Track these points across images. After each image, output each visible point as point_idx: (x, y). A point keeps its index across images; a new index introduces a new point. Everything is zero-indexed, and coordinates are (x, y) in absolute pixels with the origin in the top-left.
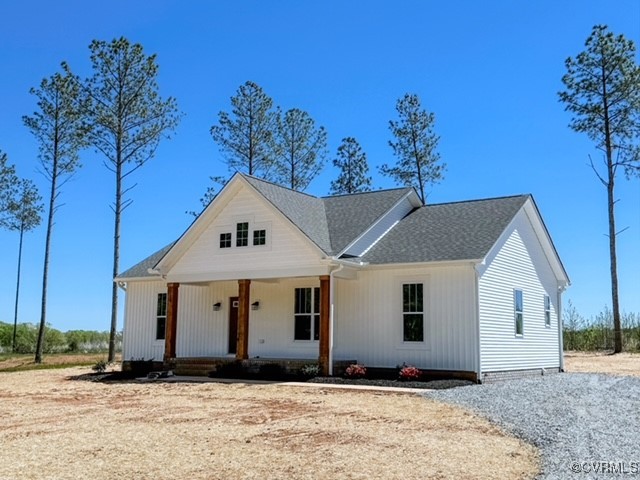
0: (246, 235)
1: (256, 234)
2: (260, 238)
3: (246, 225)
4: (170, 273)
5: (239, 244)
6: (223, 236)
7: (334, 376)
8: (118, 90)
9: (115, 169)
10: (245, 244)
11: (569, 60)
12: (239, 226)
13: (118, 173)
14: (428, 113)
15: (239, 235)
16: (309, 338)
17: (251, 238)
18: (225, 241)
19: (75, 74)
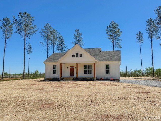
0: (78, 55)
1: (80, 55)
2: (81, 56)
3: (78, 53)
4: (61, 61)
5: (76, 57)
6: (73, 55)
7: (96, 80)
8: (25, 23)
9: (24, 39)
10: (78, 57)
11: (108, 26)
12: (76, 53)
13: (25, 40)
14: (81, 33)
15: (76, 55)
16: (87, 73)
17: (79, 56)
18: (73, 56)
19: (16, 19)
